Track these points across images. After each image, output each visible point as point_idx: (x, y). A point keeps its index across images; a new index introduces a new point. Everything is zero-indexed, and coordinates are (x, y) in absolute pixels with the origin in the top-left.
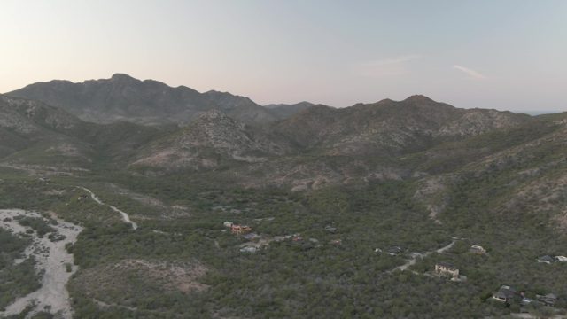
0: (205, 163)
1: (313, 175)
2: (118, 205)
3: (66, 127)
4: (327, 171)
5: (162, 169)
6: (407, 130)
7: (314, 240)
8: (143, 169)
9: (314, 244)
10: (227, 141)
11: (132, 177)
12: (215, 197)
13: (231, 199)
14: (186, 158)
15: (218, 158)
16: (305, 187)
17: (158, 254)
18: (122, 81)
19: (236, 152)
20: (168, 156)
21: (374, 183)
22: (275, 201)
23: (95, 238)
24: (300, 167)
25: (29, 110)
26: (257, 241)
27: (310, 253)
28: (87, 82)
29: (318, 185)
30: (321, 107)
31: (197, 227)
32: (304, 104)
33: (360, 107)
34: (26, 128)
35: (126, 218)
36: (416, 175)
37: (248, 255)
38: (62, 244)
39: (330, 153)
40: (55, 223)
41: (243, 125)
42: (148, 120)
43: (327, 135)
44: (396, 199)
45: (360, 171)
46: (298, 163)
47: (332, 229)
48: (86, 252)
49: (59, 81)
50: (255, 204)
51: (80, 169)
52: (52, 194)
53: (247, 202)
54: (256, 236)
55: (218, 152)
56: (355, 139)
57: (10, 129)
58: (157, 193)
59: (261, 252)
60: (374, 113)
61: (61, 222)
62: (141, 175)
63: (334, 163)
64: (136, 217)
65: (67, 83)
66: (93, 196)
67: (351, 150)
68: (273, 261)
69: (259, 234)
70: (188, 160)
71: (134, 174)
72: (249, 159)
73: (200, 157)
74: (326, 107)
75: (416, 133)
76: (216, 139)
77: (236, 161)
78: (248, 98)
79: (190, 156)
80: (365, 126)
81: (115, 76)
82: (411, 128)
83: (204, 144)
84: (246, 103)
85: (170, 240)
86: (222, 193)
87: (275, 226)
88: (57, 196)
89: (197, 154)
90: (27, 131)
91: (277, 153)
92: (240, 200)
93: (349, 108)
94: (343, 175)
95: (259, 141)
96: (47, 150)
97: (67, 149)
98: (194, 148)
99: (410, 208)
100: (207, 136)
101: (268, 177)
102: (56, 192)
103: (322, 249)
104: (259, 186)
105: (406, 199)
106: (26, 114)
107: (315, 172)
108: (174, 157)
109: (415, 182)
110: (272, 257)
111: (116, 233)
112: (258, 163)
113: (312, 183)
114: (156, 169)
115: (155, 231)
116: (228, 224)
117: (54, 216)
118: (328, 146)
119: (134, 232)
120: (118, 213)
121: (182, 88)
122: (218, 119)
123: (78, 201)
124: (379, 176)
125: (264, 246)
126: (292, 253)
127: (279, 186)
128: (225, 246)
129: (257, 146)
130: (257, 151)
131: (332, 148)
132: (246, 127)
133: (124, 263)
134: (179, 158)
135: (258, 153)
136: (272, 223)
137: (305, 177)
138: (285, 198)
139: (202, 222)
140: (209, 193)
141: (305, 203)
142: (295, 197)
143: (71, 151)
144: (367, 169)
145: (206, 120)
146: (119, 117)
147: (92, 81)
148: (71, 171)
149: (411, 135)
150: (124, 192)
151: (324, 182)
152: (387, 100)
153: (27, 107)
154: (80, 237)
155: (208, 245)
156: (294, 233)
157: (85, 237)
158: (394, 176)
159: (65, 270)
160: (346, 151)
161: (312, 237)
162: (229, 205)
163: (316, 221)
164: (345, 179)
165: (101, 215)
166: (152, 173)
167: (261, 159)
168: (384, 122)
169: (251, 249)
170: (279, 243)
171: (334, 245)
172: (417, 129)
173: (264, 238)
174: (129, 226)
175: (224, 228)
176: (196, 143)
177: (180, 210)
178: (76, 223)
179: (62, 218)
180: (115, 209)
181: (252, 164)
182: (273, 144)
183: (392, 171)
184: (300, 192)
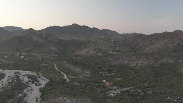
0: (99, 54)
1: (138, 60)
2: (63, 71)
3: (54, 41)
4: (144, 59)
5: (84, 56)
6: (175, 43)
7: (139, 91)
8: (77, 56)
9: (139, 93)
10: (107, 47)
11: (73, 59)
12: (101, 68)
13: (107, 69)
14: (92, 52)
15: (104, 52)
16: (135, 65)
17: (74, 95)
18: (75, 26)
19: (110, 50)
20: (86, 51)
21: (163, 64)
22: (124, 70)
23: (51, 85)
24: (134, 57)
25: (43, 35)
26: (115, 90)
27: (138, 98)
28: (64, 26)
29: (140, 64)
30: (141, 34)
31: (92, 82)
32: (135, 33)
33: (155, 34)
34: (41, 41)
35: (65, 77)
36: (180, 61)
37: (110, 98)
38: (39, 87)
39: (145, 52)
40: (40, 78)
41: (113, 41)
42: (83, 39)
43: (143, 44)
44: (173, 72)
45: (157, 59)
46: (133, 55)
47: (147, 85)
48: (46, 92)
49: (56, 26)
50: (116, 71)
51: (56, 56)
52: (43, 65)
53: (112, 70)
54: (115, 87)
55: (103, 50)
56: (154, 46)
57: (36, 42)
58: (80, 66)
59: (117, 96)
60: (161, 37)
61: (42, 77)
62: (76, 58)
63: (146, 56)
64: (69, 76)
65: (58, 27)
66: (56, 67)
67: (153, 50)
68: (121, 101)
69: (116, 86)
70: (93, 53)
71: (74, 58)
72: (115, 53)
73: (97, 52)
74: (143, 34)
75: (178, 44)
76: (103, 46)
77: (110, 54)
78: (115, 31)
79: (94, 52)
80: (158, 41)
81: (73, 24)
82: (176, 42)
83: (99, 47)
84: (115, 33)
85: (80, 88)
86: (104, 66)
87: (123, 83)
88: (44, 66)
89: (96, 51)
90: (41, 42)
91: (125, 51)
92: (110, 69)
93: (151, 35)
94: (150, 60)
95: (118, 47)
96: (47, 49)
97: (53, 48)
98: (95, 49)
99: (179, 76)
100: (100, 44)
101: (121, 60)
102: (44, 65)
103: (144, 96)
104: (118, 64)
105: (177, 71)
106: (42, 36)
107: (139, 59)
108: (88, 52)
109: (180, 65)
110: (121, 100)
111: (60, 84)
112: (117, 55)
113: (138, 63)
114: (81, 56)
115: (75, 83)
116: (104, 81)
117: (40, 74)
118: (144, 49)
119: (67, 83)
120: (63, 74)
121: (94, 28)
122: (104, 38)
123: (50, 69)
124: (164, 61)
125: (118, 93)
126: (130, 98)
127: (125, 64)
128: (101, 92)
129: (118, 48)
130: (117, 50)
131: (145, 50)
132: (114, 41)
133: (59, 99)
134: (90, 52)
135: (118, 51)
136: (122, 81)
137: (135, 61)
138: (127, 69)
139: (94, 80)
140: (99, 66)
141: (135, 72)
142: (132, 69)
143: (54, 49)
144: (160, 58)
145: (100, 39)
146: (74, 38)
147: (66, 26)
148: (53, 56)
149: (176, 45)
150: (68, 65)
151: (143, 63)
152: (166, 32)
153: (43, 34)
154: (46, 85)
155: (95, 91)
156: (131, 86)
157: (48, 85)
158: (171, 61)
159: (36, 100)
160: (151, 51)
161: (138, 89)
162: (106, 71)
163: (140, 81)
164: (151, 62)
165: (57, 75)
166: (80, 57)
167: (119, 53)
168: (165, 40)
169: (112, 95)
170: (125, 92)
171: (149, 94)
172: (179, 43)
173: (118, 89)
174: (66, 80)
175: (102, 83)
176: (96, 47)
177: (87, 73)
178: (47, 78)
179: (43, 75)
180: (62, 72)
181: (115, 55)
182: (123, 48)
183: (170, 60)
184: (133, 67)
